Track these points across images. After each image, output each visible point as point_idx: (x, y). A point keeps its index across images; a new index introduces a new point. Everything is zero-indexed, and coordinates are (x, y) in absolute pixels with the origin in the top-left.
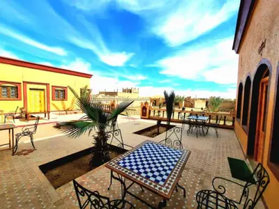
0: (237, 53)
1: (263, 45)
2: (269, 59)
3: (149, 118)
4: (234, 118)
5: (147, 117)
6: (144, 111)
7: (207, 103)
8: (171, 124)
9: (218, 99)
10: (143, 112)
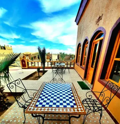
0: (77, 24)
1: (100, 18)
2: (104, 27)
3: (29, 68)
4: (74, 63)
5: (27, 67)
6: (24, 63)
7: (58, 56)
8: (45, 70)
9: (63, 54)
10: (22, 64)
